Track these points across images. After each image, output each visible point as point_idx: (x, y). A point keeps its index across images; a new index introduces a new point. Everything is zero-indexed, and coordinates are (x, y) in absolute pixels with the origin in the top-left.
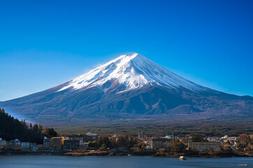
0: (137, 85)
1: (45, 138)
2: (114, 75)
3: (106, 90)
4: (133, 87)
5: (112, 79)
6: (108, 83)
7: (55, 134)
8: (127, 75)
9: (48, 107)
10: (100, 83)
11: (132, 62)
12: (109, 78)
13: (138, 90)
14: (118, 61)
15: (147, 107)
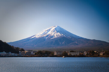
0: (57, 36)
1: (20, 51)
2: (49, 33)
3: (47, 38)
4: (56, 37)
5: (49, 34)
6: (48, 36)
7: (24, 50)
8: (54, 33)
9: (28, 43)
10: (45, 35)
11: (55, 28)
12: (48, 34)
13: (58, 38)
14: (51, 28)
15: (60, 43)
